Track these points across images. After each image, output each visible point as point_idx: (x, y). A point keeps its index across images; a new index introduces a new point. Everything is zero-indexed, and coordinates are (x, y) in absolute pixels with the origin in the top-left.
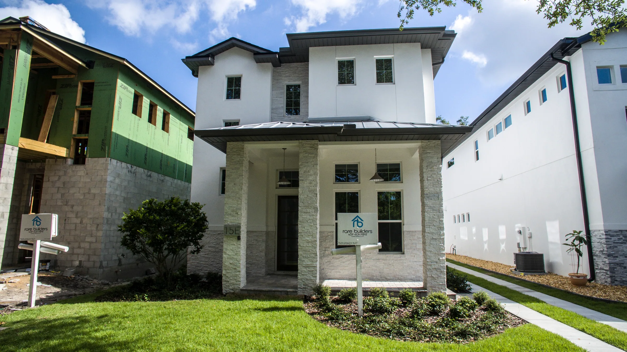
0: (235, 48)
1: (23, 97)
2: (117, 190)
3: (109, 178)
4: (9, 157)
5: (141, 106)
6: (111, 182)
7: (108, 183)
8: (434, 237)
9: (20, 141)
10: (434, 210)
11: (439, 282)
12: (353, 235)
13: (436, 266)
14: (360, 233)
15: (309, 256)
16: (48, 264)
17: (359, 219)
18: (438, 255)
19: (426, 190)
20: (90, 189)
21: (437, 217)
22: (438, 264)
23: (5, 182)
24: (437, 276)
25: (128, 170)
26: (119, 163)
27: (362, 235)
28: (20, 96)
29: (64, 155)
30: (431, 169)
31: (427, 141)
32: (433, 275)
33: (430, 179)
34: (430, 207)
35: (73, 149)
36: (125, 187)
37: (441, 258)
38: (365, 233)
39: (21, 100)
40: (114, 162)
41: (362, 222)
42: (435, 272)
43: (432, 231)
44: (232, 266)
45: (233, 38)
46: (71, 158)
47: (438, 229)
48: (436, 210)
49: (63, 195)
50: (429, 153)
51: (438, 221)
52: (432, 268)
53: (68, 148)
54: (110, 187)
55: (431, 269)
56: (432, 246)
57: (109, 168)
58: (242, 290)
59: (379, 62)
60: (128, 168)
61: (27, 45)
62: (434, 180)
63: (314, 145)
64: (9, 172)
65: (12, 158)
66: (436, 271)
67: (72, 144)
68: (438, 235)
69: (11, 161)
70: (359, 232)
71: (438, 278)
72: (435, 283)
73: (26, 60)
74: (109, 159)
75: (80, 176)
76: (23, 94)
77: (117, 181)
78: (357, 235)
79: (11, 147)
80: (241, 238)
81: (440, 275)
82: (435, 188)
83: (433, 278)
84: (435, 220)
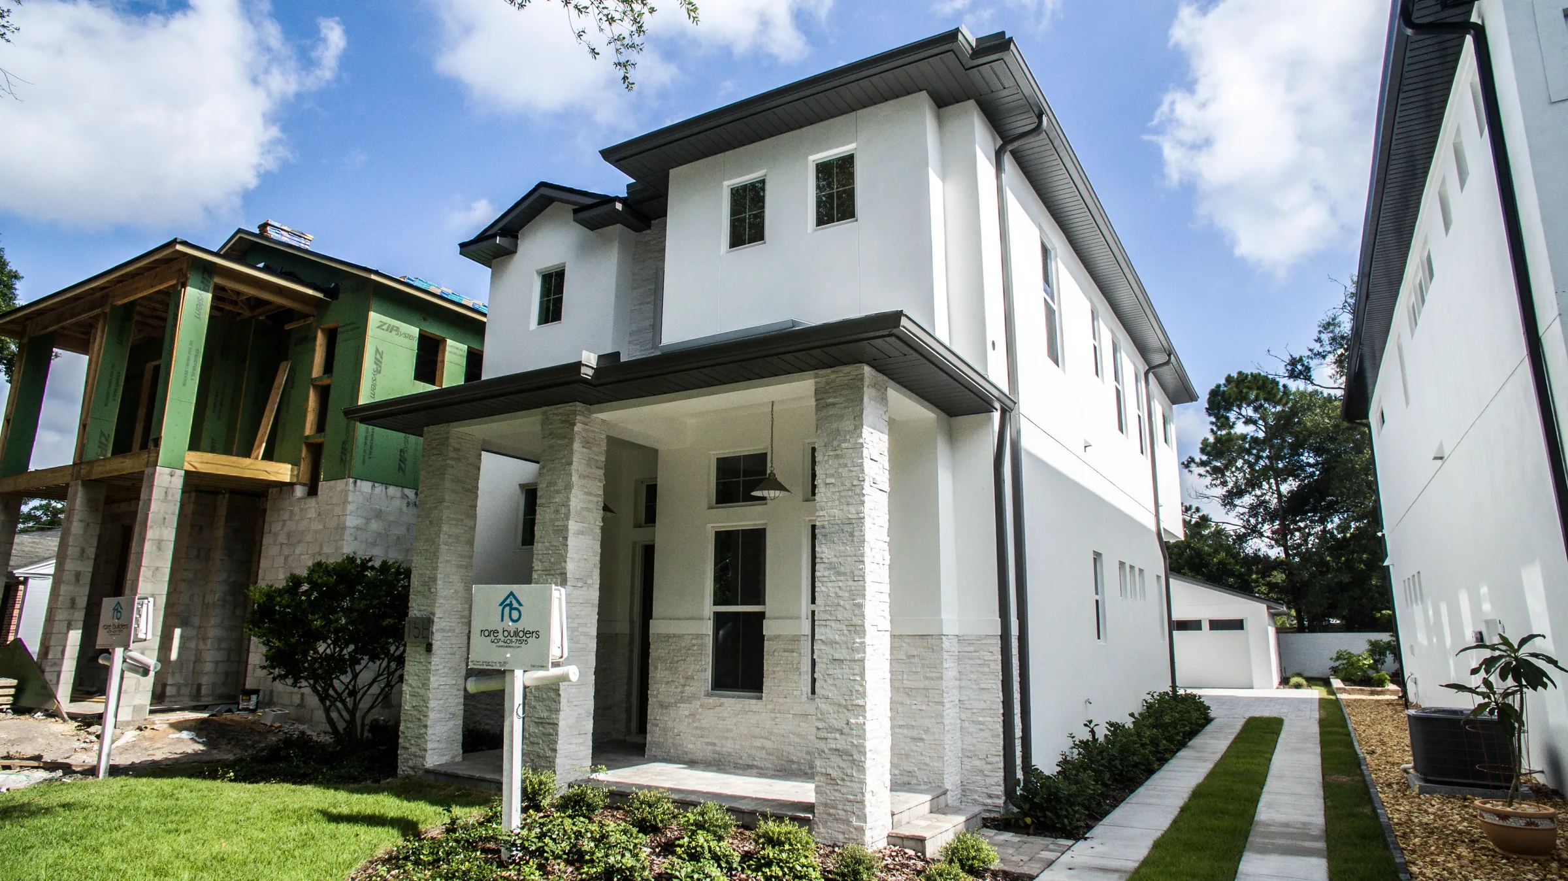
0: (556, 204)
1: (193, 374)
2: (374, 544)
3: (351, 521)
4: (165, 490)
5: (443, 361)
6: (357, 528)
7: (347, 532)
8: (837, 656)
9: (187, 459)
10: (839, 574)
11: (848, 794)
12: (501, 644)
13: (841, 744)
14: (514, 639)
15: (545, 696)
16: (254, 698)
17: (514, 602)
18: (845, 711)
19: (821, 513)
20: (321, 546)
21: (847, 594)
22: (843, 737)
23: (157, 537)
24: (841, 775)
25: (406, 501)
26: (379, 488)
27: (517, 645)
28: (186, 372)
29: (287, 479)
30: (836, 453)
31: (829, 371)
32: (830, 771)
33: (833, 481)
34: (832, 567)
35: (305, 466)
36: (398, 538)
37: (853, 721)
38: (524, 638)
39: (189, 381)
40: (365, 486)
41: (520, 608)
42: (835, 760)
43: (831, 636)
44: (416, 713)
45: (542, 185)
46: (300, 484)
47: (849, 631)
48: (844, 574)
49: (286, 558)
50: (834, 404)
51: (848, 607)
52: (830, 749)
53: (295, 463)
54: (356, 539)
55: (826, 751)
56: (830, 681)
57: (350, 499)
58: (428, 771)
59: (824, 169)
60: (404, 496)
61: (203, 278)
62: (843, 485)
63: (568, 415)
64: (165, 518)
65: (170, 493)
66: (838, 760)
67: (303, 455)
68: (848, 648)
69: (169, 497)
70: (512, 634)
71: (843, 780)
72: (837, 794)
73: (199, 306)
74: (351, 480)
75: (310, 519)
76: (194, 369)
77: (375, 526)
78: (507, 645)
79: (167, 470)
80: (435, 647)
81: (849, 771)
82: (845, 508)
83: (831, 779)
84: (842, 603)
